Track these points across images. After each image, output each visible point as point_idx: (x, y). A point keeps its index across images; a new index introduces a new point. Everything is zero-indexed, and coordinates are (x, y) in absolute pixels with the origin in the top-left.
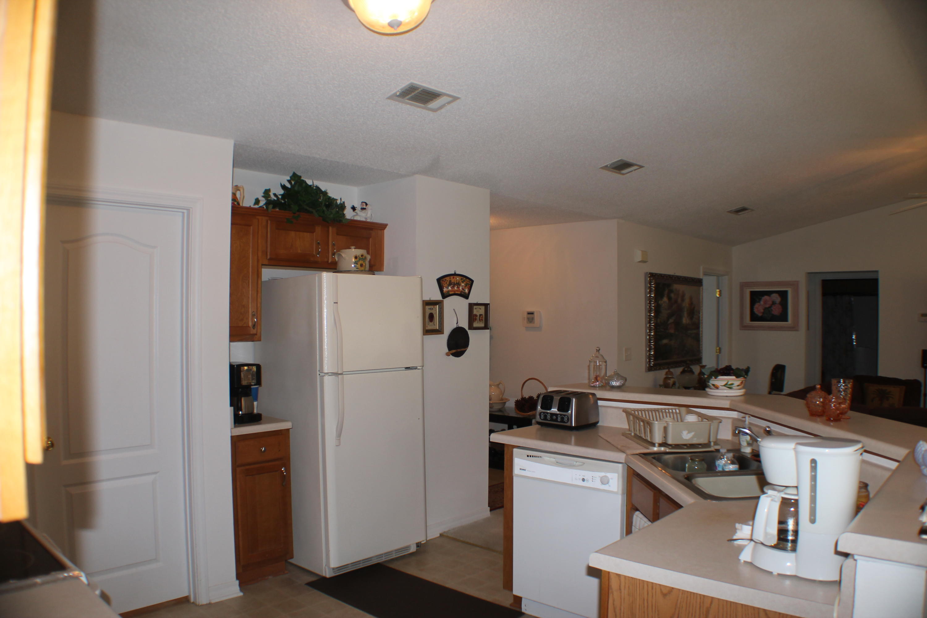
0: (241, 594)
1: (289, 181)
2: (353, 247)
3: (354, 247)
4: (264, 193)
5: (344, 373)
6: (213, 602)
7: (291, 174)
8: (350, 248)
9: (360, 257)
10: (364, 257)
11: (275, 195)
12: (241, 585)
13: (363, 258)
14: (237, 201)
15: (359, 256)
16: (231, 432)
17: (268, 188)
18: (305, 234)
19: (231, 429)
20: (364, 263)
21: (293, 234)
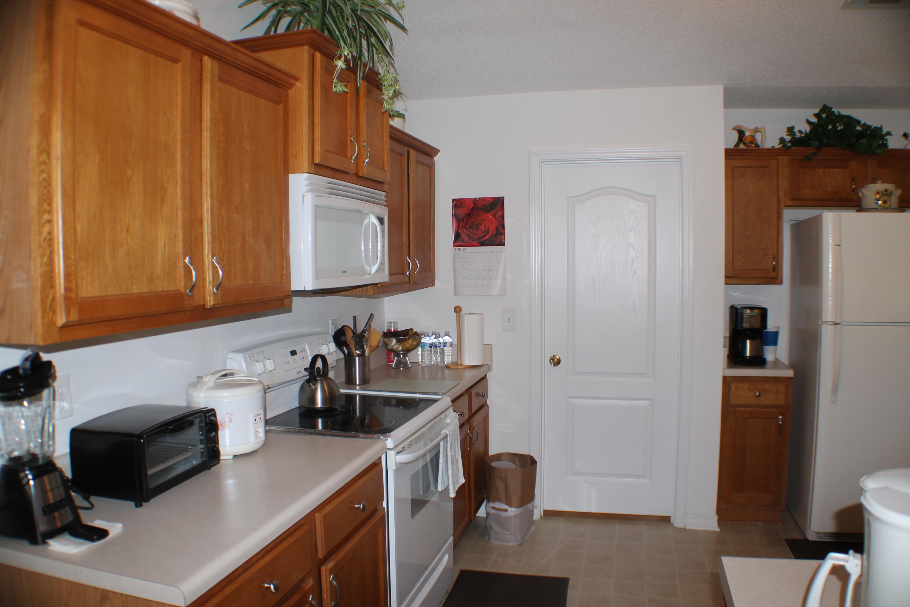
0: (718, 529)
1: (816, 115)
2: (879, 182)
3: (881, 181)
4: (787, 131)
5: (843, 323)
6: (688, 528)
7: (821, 106)
8: (876, 183)
9: (884, 192)
10: (888, 192)
11: (800, 132)
12: (719, 520)
13: (886, 194)
14: (755, 143)
15: (881, 191)
16: (723, 373)
17: (791, 126)
18: (836, 170)
19: (724, 369)
20: (889, 199)
21: (820, 171)
